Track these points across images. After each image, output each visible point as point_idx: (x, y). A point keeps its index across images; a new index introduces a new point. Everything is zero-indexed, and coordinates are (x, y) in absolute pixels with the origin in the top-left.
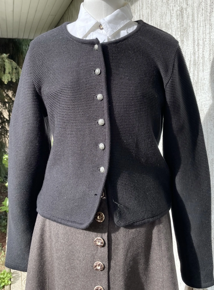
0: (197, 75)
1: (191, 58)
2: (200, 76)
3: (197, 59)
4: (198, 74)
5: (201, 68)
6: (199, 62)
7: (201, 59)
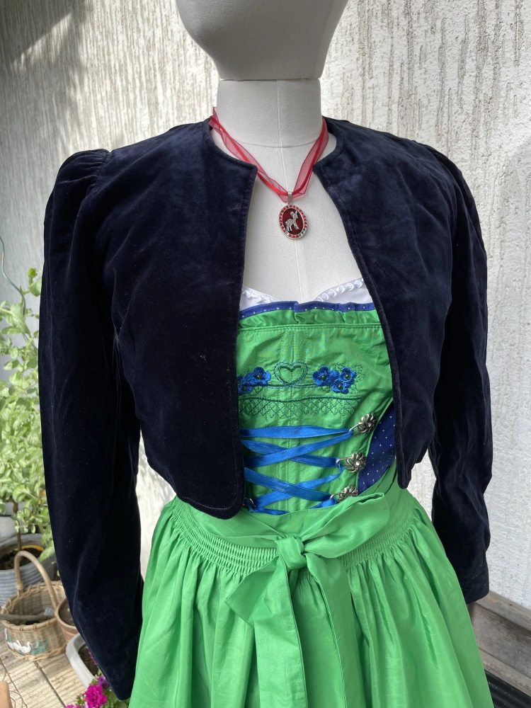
0: (491, 77)
1: (467, 31)
2: (503, 78)
3: (493, 33)
4: (495, 74)
5: (510, 55)
6: (501, 38)
7: (509, 31)
